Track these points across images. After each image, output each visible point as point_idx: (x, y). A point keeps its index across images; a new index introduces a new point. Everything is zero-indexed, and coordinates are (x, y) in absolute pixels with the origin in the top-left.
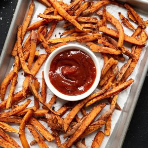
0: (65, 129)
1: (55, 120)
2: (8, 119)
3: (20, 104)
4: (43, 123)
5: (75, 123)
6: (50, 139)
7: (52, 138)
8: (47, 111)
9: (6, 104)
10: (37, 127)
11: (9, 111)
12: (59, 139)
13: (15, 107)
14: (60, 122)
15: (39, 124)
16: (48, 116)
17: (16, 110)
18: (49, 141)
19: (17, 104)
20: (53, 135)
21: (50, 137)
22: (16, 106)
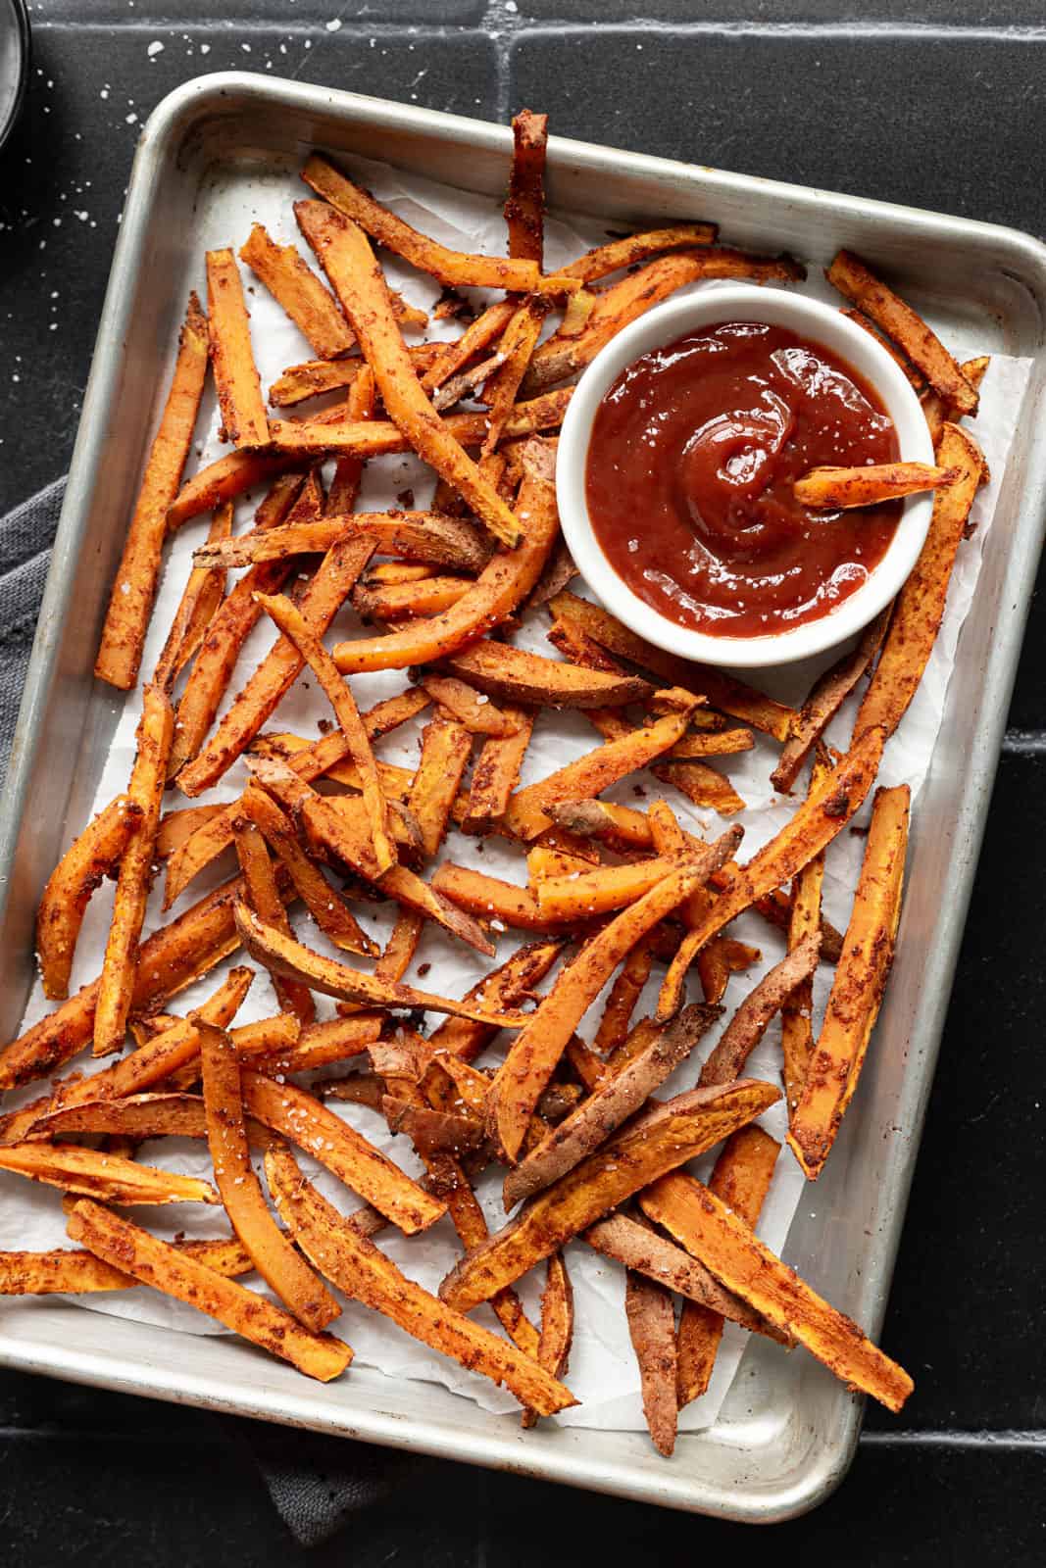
0: (510, 1145)
1: (437, 1082)
2: (114, 1116)
3: (182, 1008)
4: (352, 1115)
5: (573, 1092)
6: (416, 1217)
7: (432, 1211)
8: (374, 1026)
9: (91, 1014)
10: (316, 1143)
11: (115, 1064)
12: (478, 1213)
13: (152, 1032)
14: (470, 1092)
15: (326, 1121)
16: (389, 1059)
17: (159, 1053)
18: (410, 1228)
19: (163, 1014)
20: (435, 1190)
21: (417, 1200)
22: (160, 1022)
